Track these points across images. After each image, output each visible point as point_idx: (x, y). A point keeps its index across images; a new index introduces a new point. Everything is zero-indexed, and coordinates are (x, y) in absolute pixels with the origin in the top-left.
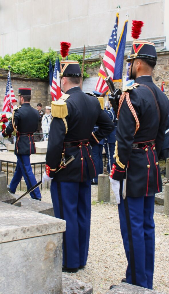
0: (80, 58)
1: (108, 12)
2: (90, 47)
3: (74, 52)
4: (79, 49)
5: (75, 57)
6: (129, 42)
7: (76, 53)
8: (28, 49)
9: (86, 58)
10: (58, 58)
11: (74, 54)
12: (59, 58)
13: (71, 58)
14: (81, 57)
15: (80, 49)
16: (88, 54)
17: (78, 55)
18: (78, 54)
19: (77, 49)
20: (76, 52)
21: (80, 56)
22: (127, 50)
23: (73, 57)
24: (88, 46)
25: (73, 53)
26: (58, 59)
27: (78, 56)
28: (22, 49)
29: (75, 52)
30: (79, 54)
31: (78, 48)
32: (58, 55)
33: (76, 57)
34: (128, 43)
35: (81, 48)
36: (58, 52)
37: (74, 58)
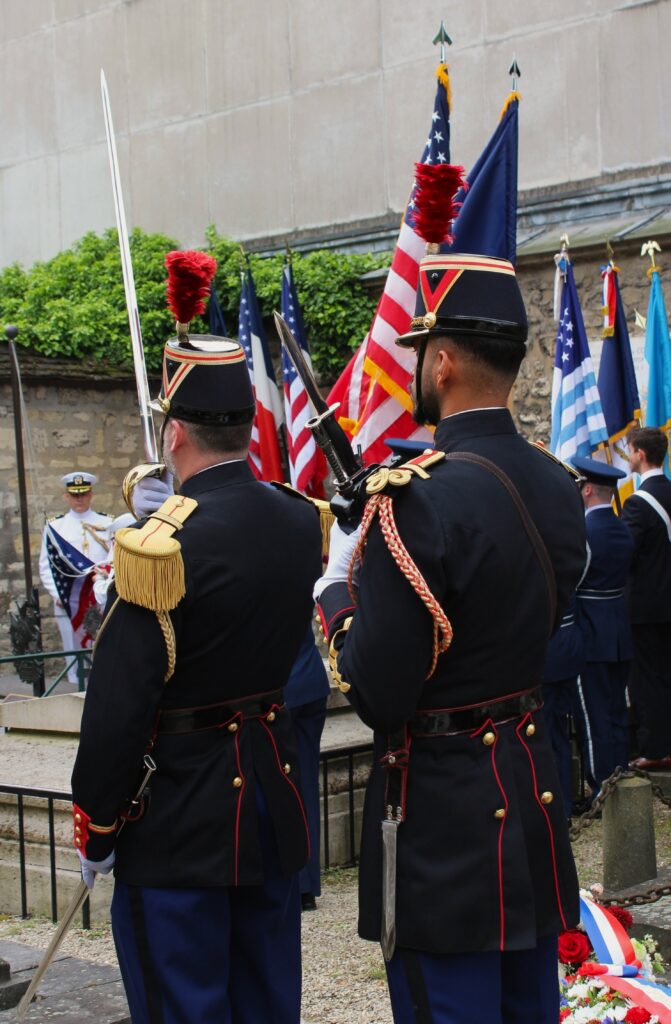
0: (352, 269)
1: (474, 46)
2: (394, 214)
3: (326, 245)
4: (347, 230)
5: (328, 265)
6: (579, 183)
7: (332, 248)
8: (110, 236)
9: (380, 267)
10: (249, 272)
11: (321, 253)
12: (254, 275)
13: (310, 272)
14: (356, 267)
15: (352, 228)
16: (390, 249)
17: (343, 255)
18: (342, 251)
19: (336, 226)
20: (332, 244)
21: (349, 261)
22: (570, 223)
23: (318, 270)
24: (388, 209)
25: (318, 246)
26: (251, 279)
27: (340, 261)
28: (80, 235)
29: (329, 240)
30: (347, 252)
31: (339, 221)
32: (248, 262)
33: (334, 269)
34: (574, 188)
35: (354, 223)
36: (251, 247)
37: (323, 274)
